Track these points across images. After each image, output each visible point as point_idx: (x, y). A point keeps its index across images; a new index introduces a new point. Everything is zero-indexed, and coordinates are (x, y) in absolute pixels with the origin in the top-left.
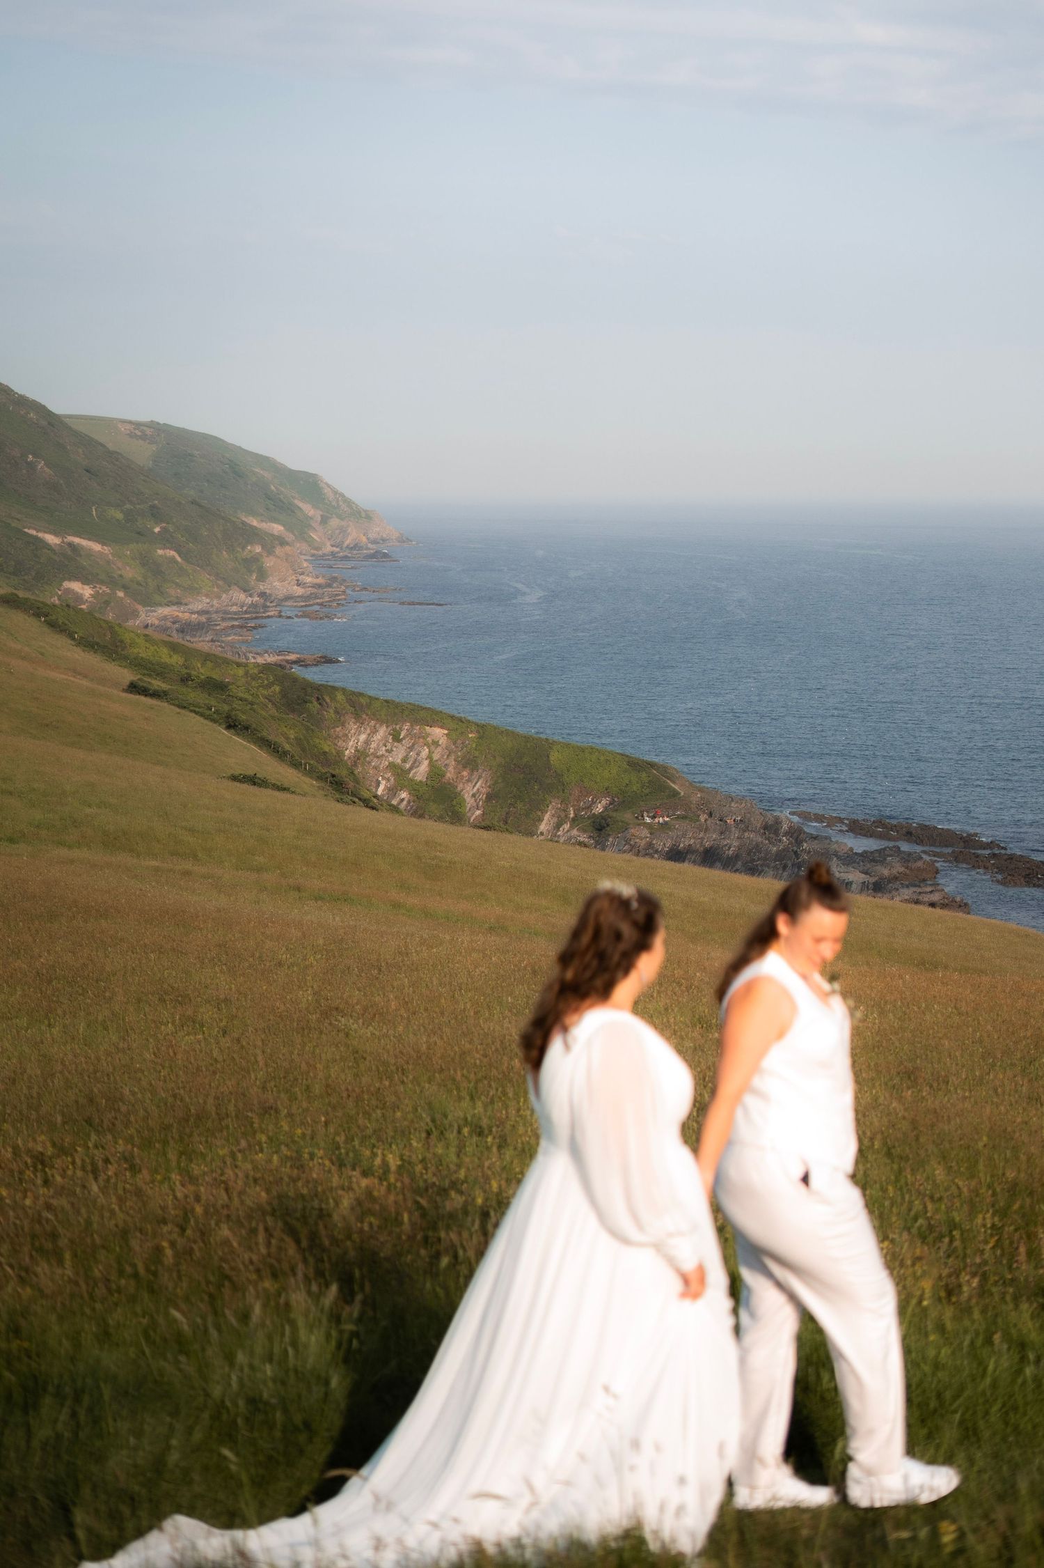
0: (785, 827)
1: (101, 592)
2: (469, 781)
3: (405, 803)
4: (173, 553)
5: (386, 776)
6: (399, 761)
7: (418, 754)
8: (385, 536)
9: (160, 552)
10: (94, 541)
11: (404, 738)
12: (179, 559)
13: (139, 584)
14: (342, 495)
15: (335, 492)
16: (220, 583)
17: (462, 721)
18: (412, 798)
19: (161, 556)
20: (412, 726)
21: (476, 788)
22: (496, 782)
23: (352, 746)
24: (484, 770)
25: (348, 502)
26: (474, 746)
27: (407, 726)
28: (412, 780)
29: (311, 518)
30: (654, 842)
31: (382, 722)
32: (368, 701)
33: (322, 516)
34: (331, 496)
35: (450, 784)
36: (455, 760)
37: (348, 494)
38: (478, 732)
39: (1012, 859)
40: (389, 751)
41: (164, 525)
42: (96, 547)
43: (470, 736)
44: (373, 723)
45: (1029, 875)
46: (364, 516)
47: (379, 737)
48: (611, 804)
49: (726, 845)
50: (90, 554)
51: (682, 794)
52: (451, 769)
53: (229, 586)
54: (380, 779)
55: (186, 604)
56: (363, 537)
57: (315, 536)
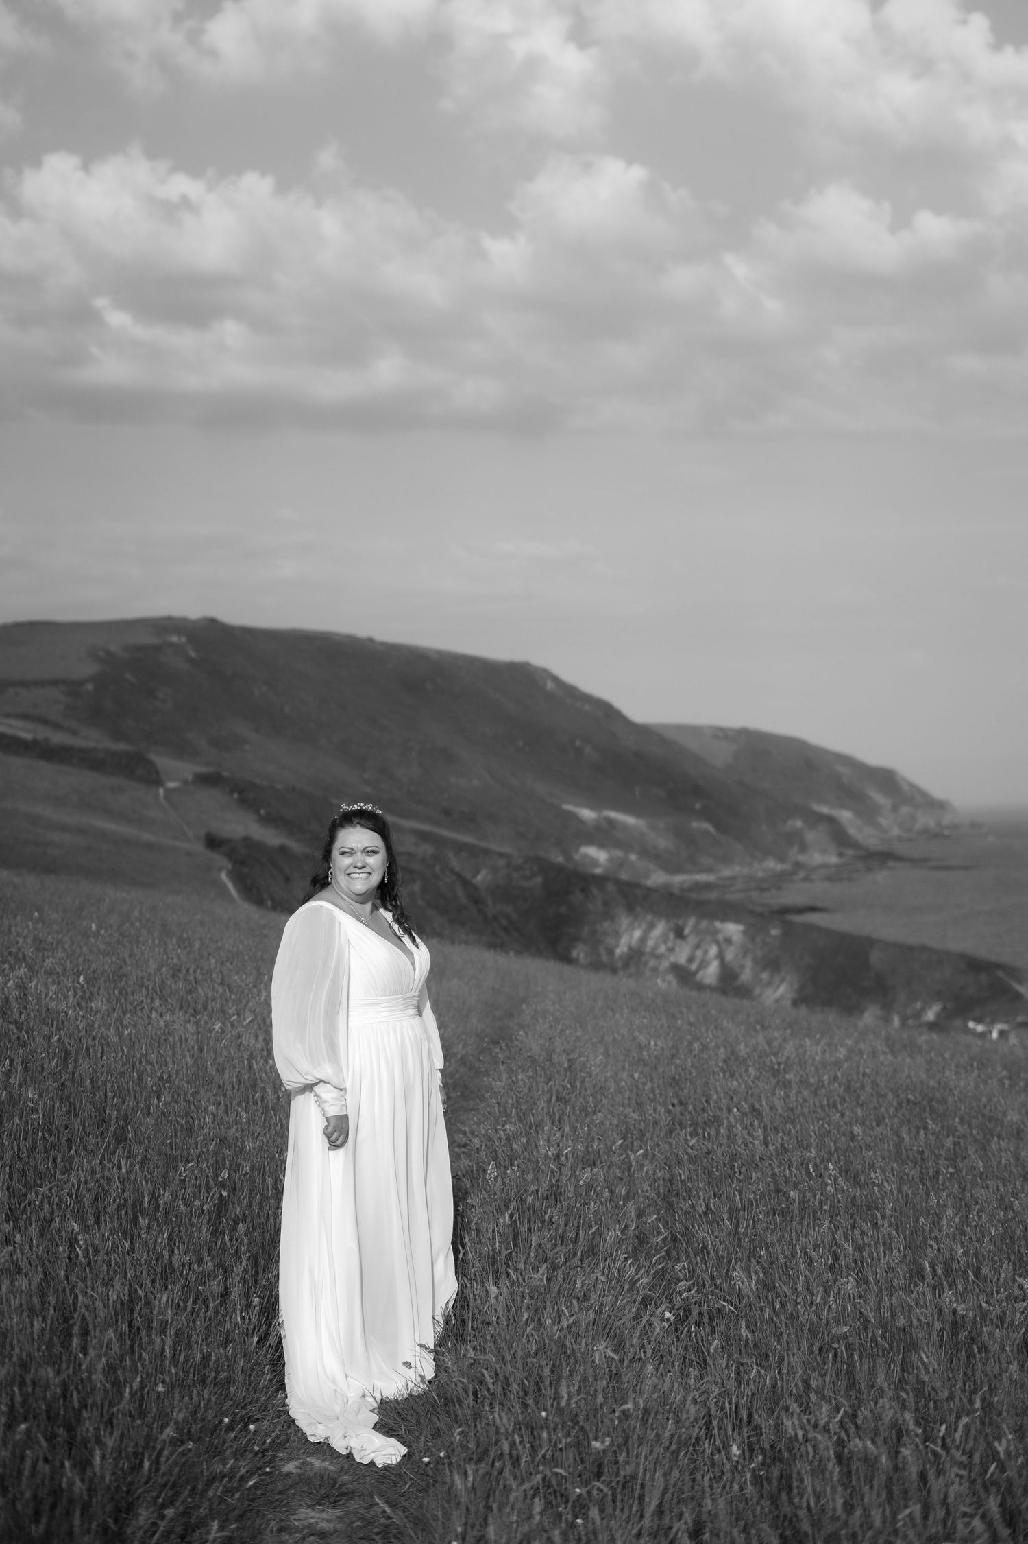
1: (615, 856)
2: (768, 984)
4: (707, 826)
5: (666, 979)
6: (683, 961)
7: (706, 953)
9: (694, 824)
10: (630, 814)
11: (688, 935)
12: (713, 831)
13: (671, 853)
14: (918, 788)
15: (911, 786)
16: (755, 853)
19: (695, 828)
20: (698, 921)
21: (778, 993)
22: (804, 986)
23: (624, 944)
24: (789, 973)
25: (923, 794)
26: (777, 944)
27: (691, 921)
28: (700, 983)
29: (881, 806)
31: (660, 916)
32: (644, 892)
33: (893, 804)
34: (906, 788)
35: (746, 985)
36: (752, 960)
38: (782, 927)
40: (671, 950)
43: (773, 932)
47: (657, 934)
48: (944, 1010)
50: (625, 827)
51: (1027, 997)
52: (747, 970)
53: (765, 856)
55: (717, 872)
56: (932, 824)
57: (883, 822)
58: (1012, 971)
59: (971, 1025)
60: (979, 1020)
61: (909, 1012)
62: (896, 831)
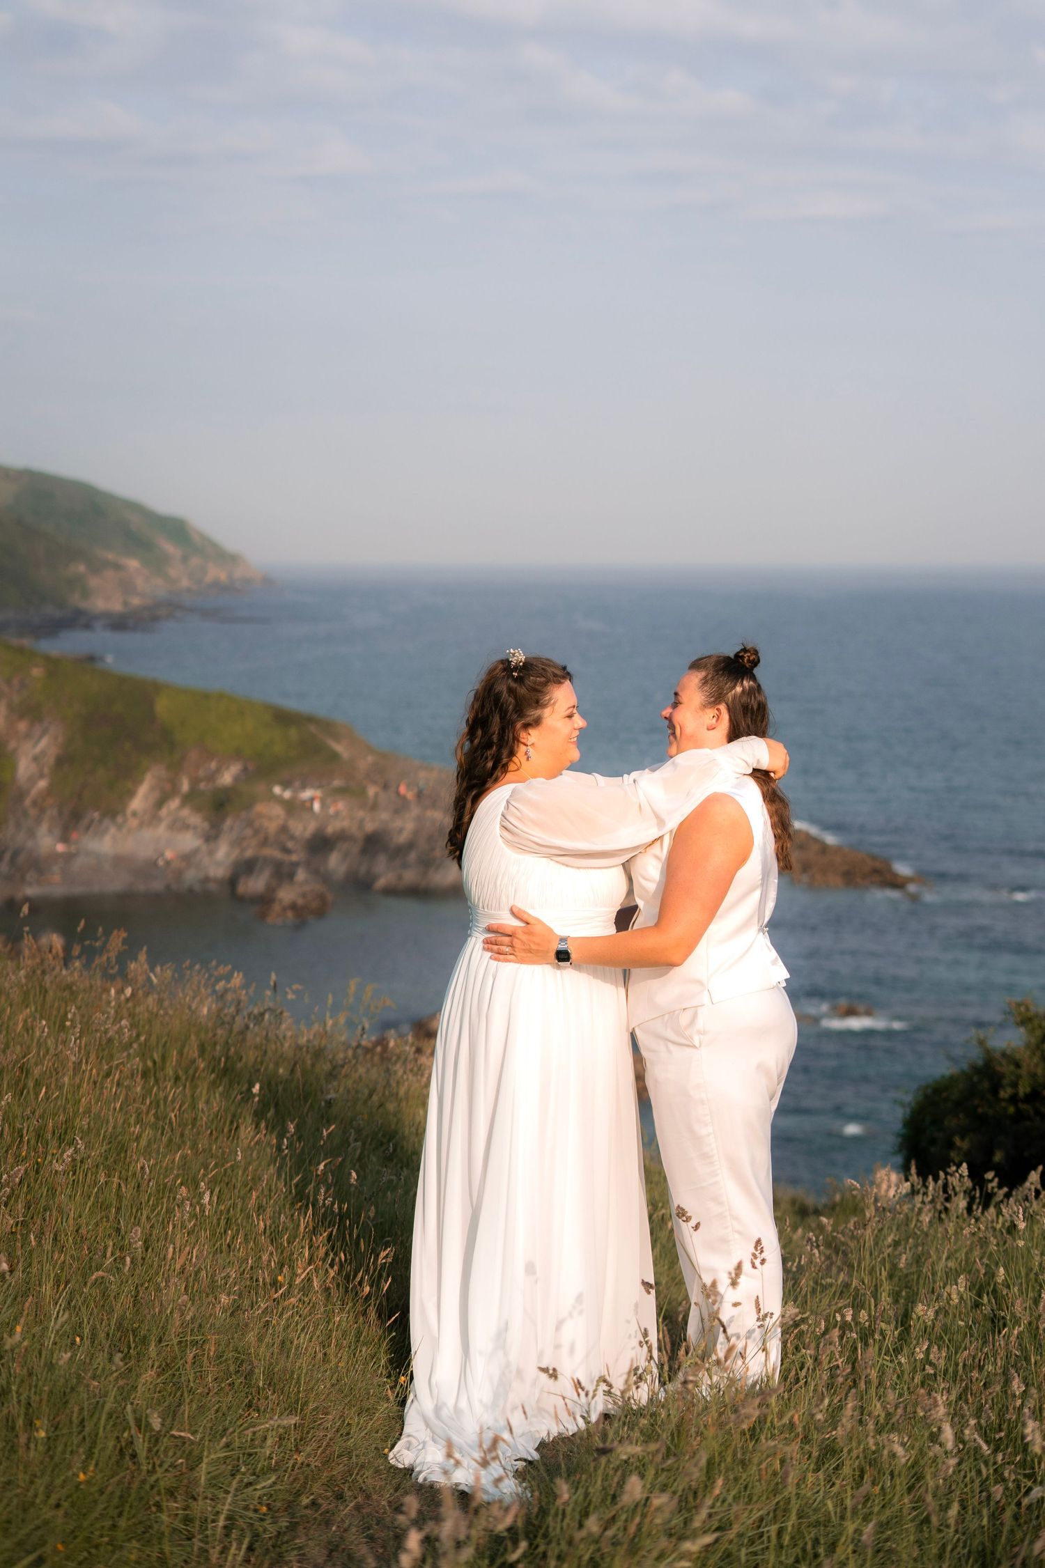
2: (28, 737)
8: (247, 577)
14: (211, 541)
15: (204, 538)
21: (38, 748)
22: (70, 740)
24: (51, 721)
25: (214, 545)
26: (40, 687)
29: (171, 555)
30: (290, 825)
33: (183, 555)
34: (196, 539)
36: (7, 706)
39: (824, 851)
48: (241, 773)
49: (396, 830)
51: (347, 757)
52: (1, 718)
56: (223, 576)
57: (173, 572)
58: (328, 726)
59: (277, 790)
60: (286, 785)
61: (201, 773)
62: (185, 583)
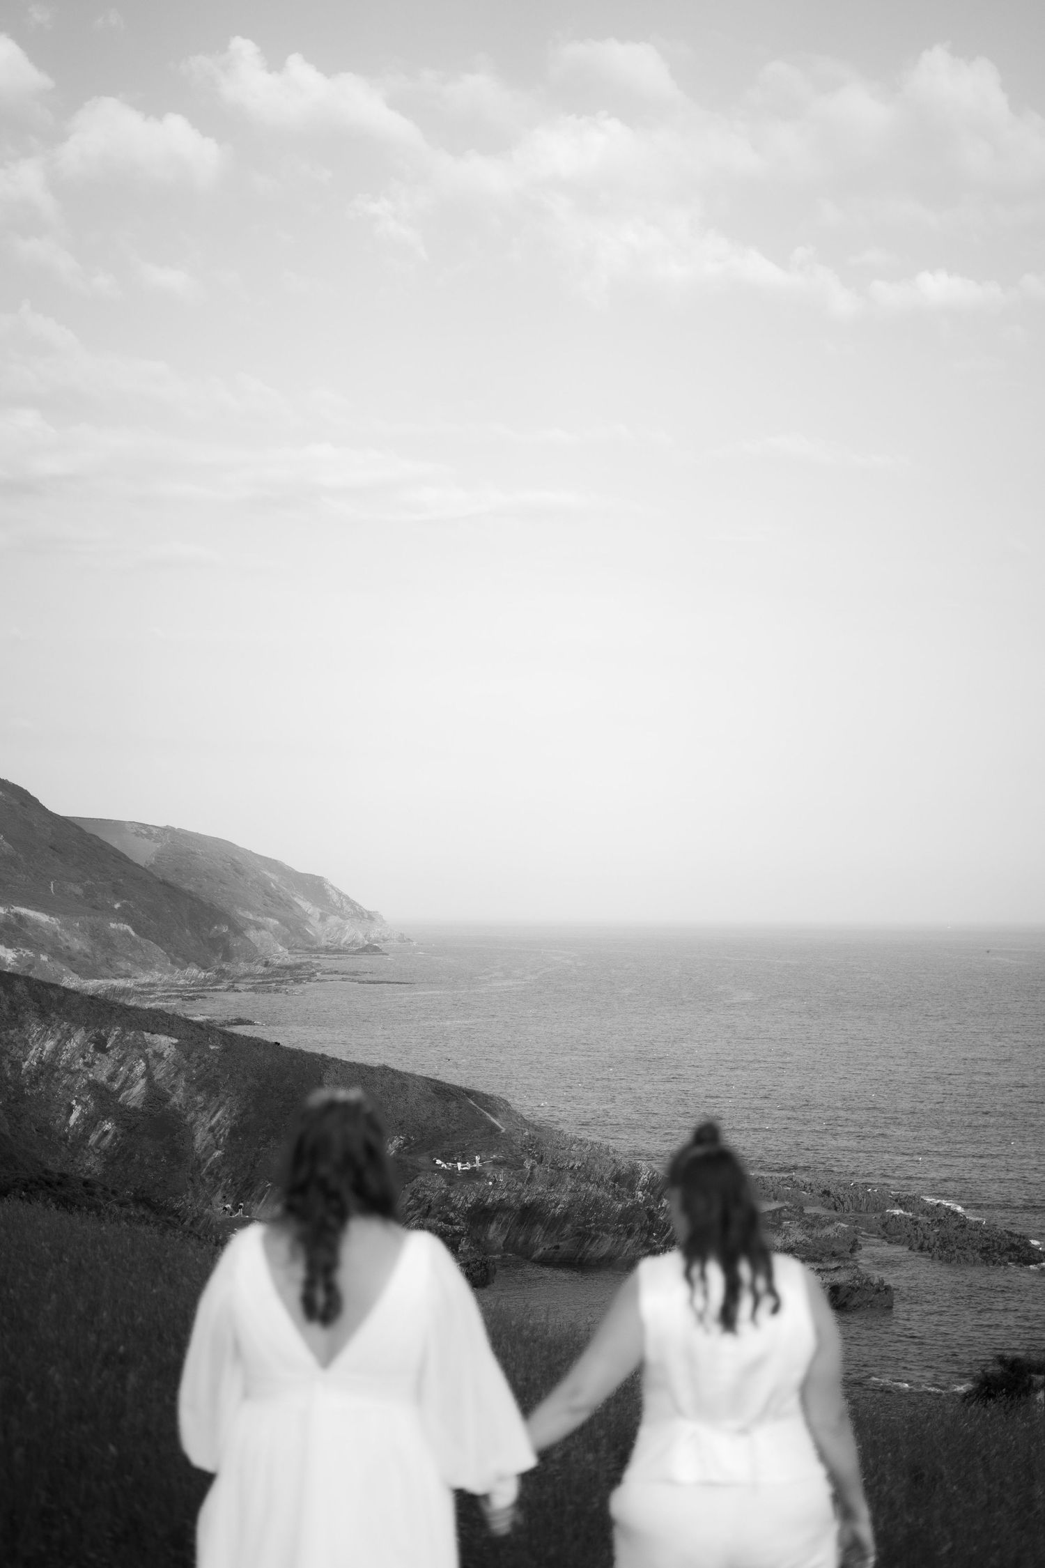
0: (644, 1178)
1: (24, 955)
2: (204, 1109)
3: (110, 1137)
4: (127, 927)
5: (83, 1099)
6: (104, 1079)
7: (131, 1070)
8: (386, 936)
9: (113, 925)
10: (43, 912)
11: (112, 1048)
12: (133, 933)
13: (86, 956)
14: (347, 897)
15: (340, 894)
16: (179, 959)
17: (202, 1029)
18: (120, 1131)
19: (114, 930)
20: (124, 1031)
21: (215, 1120)
22: (245, 1113)
23: (34, 1056)
24: (228, 1095)
25: (352, 904)
26: (216, 1061)
27: (116, 1032)
28: (122, 1106)
29: (309, 915)
30: (452, 1195)
31: (77, 1023)
32: (62, 994)
33: (321, 914)
34: (335, 897)
35: (175, 1111)
36: (187, 1080)
37: (352, 897)
38: (223, 1042)
39: (964, 1226)
40: (89, 1065)
41: (125, 901)
42: (43, 918)
43: (212, 1047)
44: (65, 1025)
45: (988, 1248)
46: (366, 916)
47: (75, 1045)
48: (405, 1144)
49: (553, 1201)
50: (36, 925)
51: (503, 1131)
52: (180, 1092)
53: (188, 963)
54: (74, 1103)
55: (135, 978)
56: (362, 936)
57: (311, 931)
58: (487, 1102)
59: (439, 1162)
60: (447, 1157)
62: (324, 942)
